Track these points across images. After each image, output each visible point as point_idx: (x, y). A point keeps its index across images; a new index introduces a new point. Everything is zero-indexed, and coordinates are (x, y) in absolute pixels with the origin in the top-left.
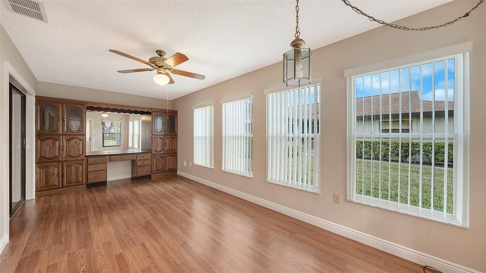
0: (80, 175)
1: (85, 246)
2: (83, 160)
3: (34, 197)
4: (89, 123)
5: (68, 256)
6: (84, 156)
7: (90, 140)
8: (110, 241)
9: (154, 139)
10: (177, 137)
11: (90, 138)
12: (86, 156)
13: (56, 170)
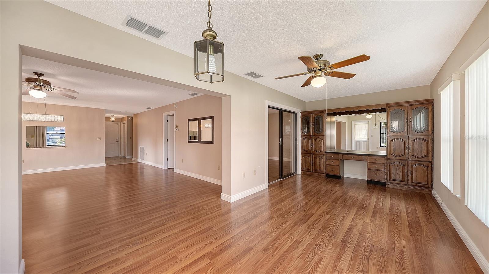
0: (322, 166)
2: (323, 155)
3: (300, 173)
4: (367, 124)
6: (324, 152)
7: (368, 140)
9: (390, 141)
10: (433, 140)
11: (368, 138)
12: (325, 152)
13: (310, 159)
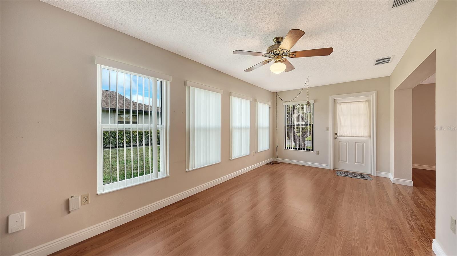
1: (351, 247)
5: (367, 247)
8: (328, 233)
